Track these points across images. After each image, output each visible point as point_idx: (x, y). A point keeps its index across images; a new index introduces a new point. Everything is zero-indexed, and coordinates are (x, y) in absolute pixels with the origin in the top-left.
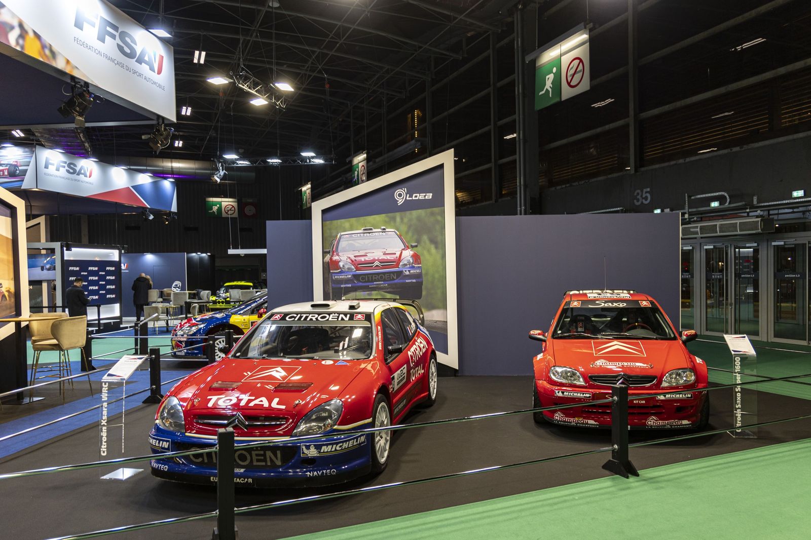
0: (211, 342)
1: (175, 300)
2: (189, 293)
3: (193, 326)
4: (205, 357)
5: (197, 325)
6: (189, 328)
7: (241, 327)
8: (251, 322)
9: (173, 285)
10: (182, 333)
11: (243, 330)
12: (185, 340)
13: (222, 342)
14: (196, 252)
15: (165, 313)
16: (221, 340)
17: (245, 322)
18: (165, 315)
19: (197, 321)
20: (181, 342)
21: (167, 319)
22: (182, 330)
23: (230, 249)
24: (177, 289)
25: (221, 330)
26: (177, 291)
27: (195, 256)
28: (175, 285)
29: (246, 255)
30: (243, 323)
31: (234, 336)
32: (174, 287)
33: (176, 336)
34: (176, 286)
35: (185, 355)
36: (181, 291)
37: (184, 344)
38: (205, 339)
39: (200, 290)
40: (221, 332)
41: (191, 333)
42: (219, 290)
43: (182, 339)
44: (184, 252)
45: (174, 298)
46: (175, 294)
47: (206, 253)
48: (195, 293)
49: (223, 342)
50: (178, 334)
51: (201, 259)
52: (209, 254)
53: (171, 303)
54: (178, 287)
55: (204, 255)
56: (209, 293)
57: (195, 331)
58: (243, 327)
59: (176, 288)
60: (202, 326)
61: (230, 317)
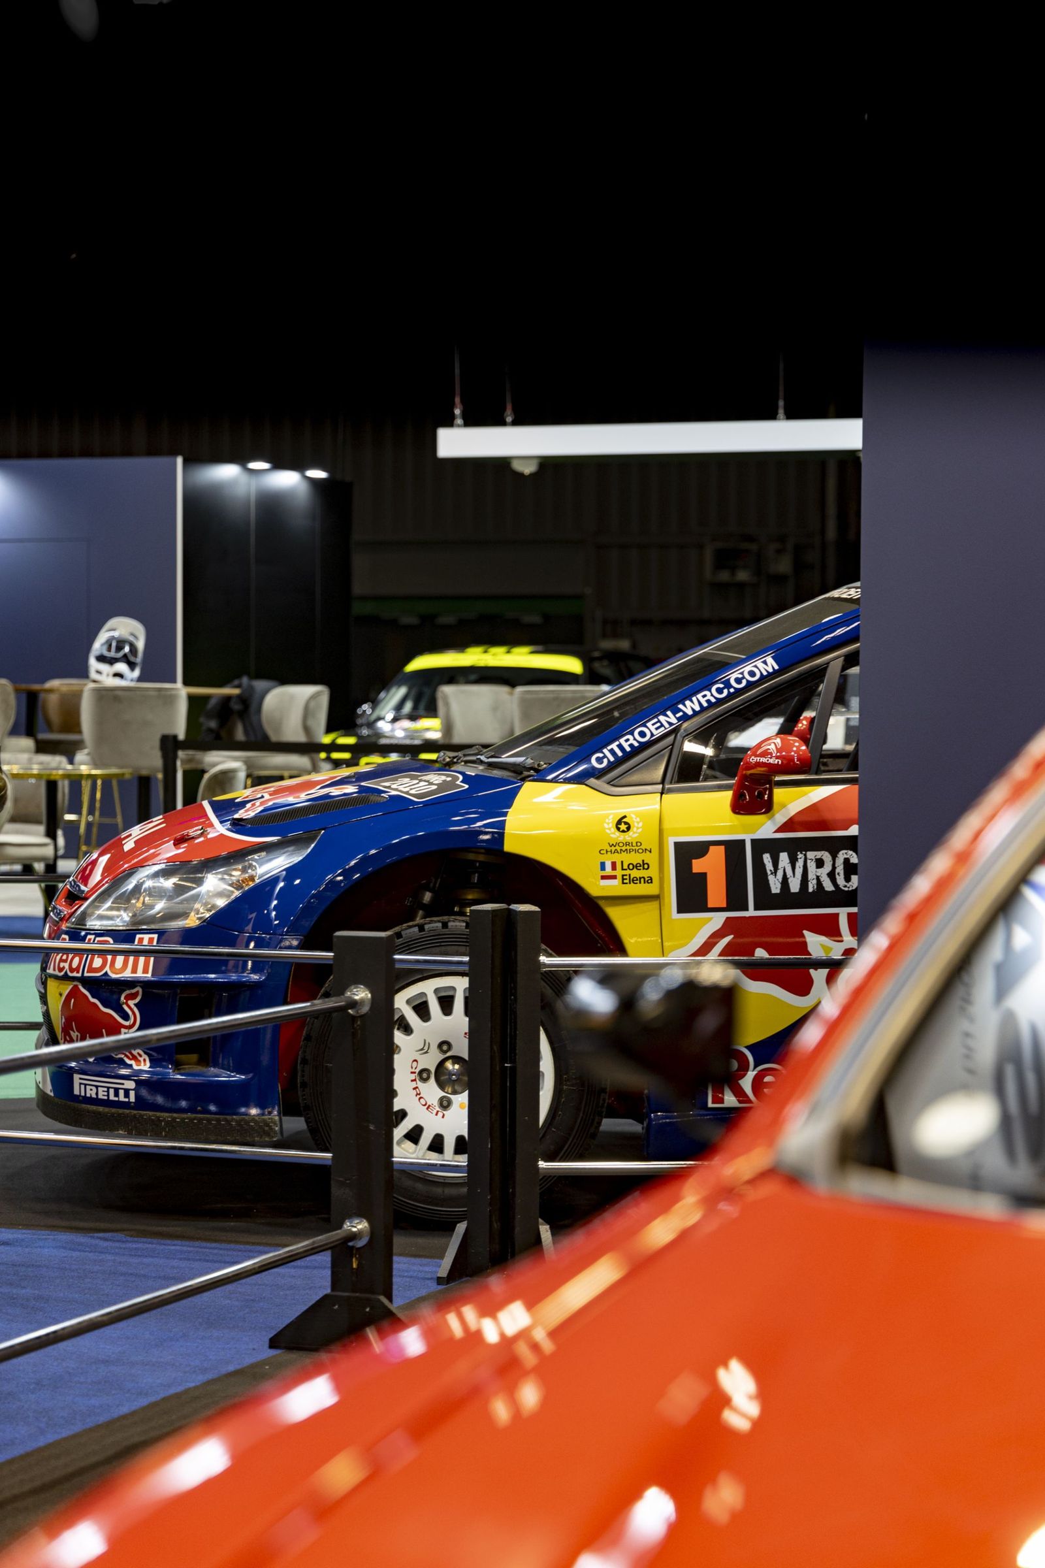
0: (361, 994)
1: (101, 738)
2: (192, 699)
3: (210, 864)
4: (296, 1124)
5: (239, 855)
6: (169, 883)
7: (595, 886)
8: (678, 846)
9: (98, 646)
10: (121, 919)
11: (615, 914)
12: (141, 970)
13: (434, 1007)
14: (240, 458)
15: (35, 821)
16: (428, 988)
17: (628, 847)
18: (42, 829)
19: (239, 826)
20: (109, 989)
21: (49, 851)
22: (125, 900)
23: (449, 423)
24: (122, 667)
25: (431, 911)
26: (118, 682)
27: (233, 483)
28: (109, 644)
29: (550, 466)
30: (615, 848)
31: (543, 959)
32: (101, 659)
33: (75, 936)
34: (120, 652)
35: (141, 1103)
36: (140, 679)
37: (131, 1006)
38: (301, 968)
39: (260, 685)
40: (435, 925)
41: (192, 922)
42: (375, 703)
43: (123, 969)
44: (175, 454)
45: (100, 721)
46: (105, 696)
47: (298, 465)
48: (228, 699)
49: (446, 1003)
50: (93, 923)
51: (271, 505)
52: (318, 474)
53: (80, 756)
54: (125, 659)
55: (287, 480)
56: (314, 697)
57: (221, 903)
58: (614, 887)
59: (111, 661)
60: (278, 863)
61: (508, 799)
